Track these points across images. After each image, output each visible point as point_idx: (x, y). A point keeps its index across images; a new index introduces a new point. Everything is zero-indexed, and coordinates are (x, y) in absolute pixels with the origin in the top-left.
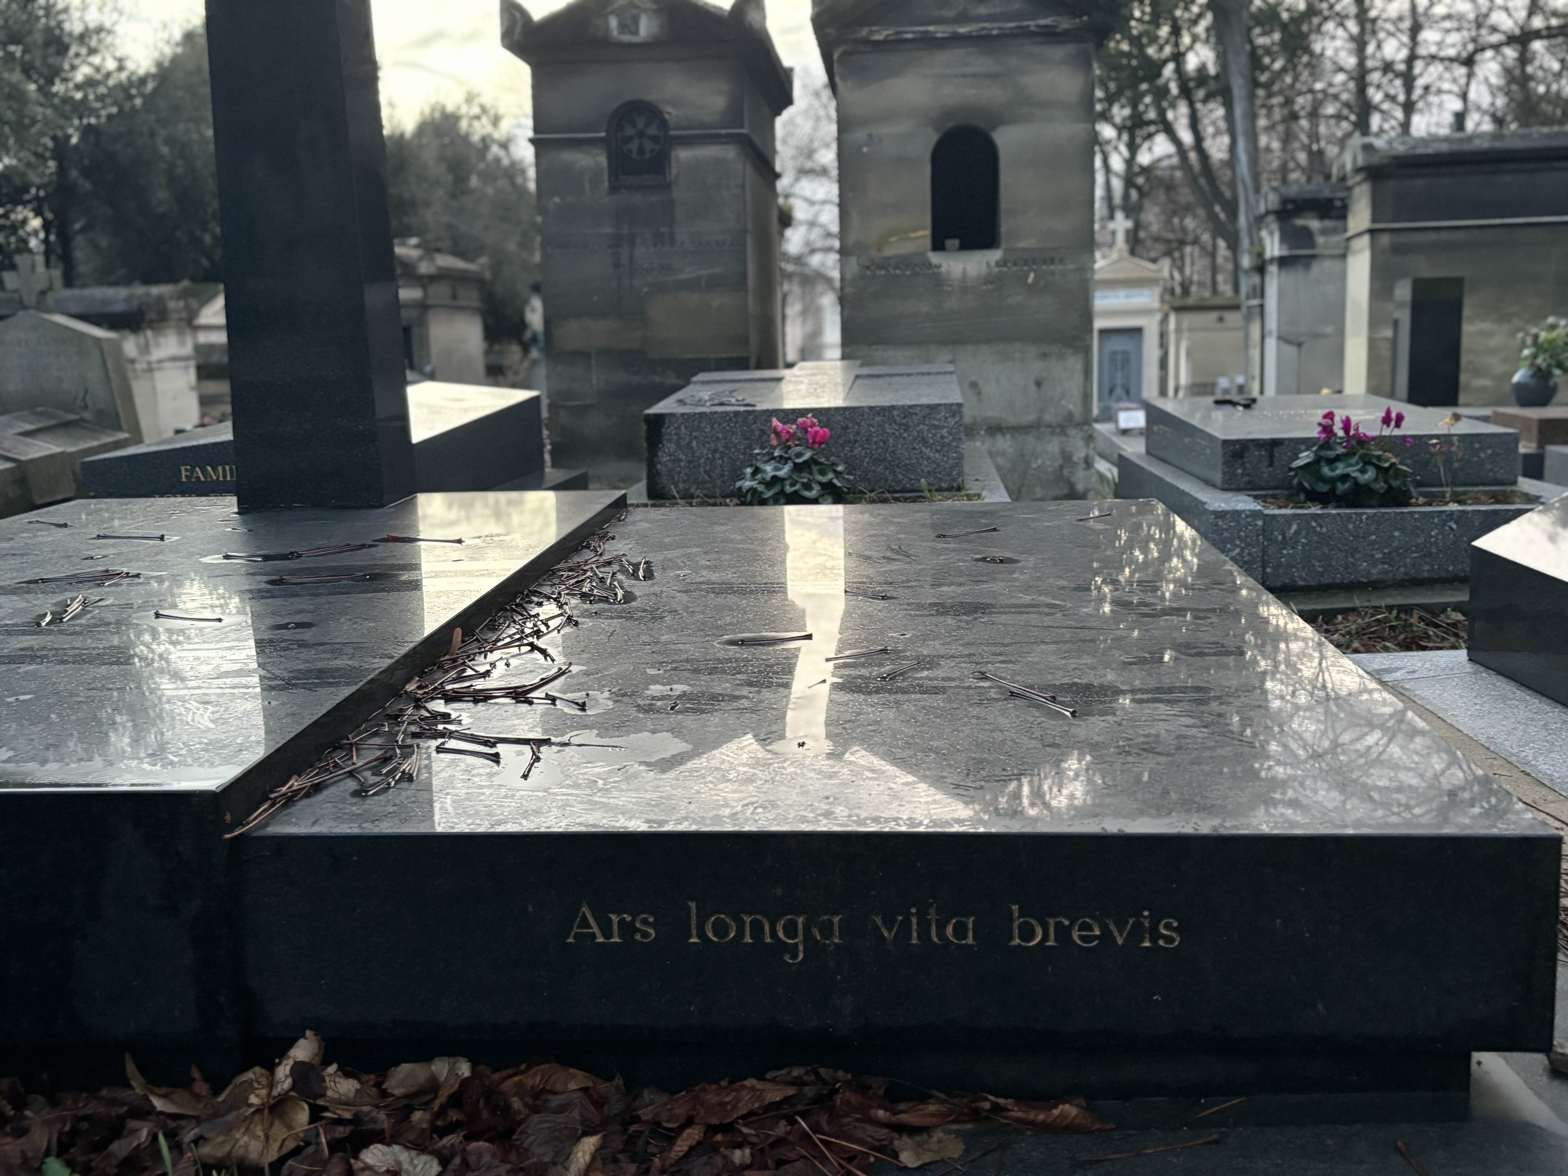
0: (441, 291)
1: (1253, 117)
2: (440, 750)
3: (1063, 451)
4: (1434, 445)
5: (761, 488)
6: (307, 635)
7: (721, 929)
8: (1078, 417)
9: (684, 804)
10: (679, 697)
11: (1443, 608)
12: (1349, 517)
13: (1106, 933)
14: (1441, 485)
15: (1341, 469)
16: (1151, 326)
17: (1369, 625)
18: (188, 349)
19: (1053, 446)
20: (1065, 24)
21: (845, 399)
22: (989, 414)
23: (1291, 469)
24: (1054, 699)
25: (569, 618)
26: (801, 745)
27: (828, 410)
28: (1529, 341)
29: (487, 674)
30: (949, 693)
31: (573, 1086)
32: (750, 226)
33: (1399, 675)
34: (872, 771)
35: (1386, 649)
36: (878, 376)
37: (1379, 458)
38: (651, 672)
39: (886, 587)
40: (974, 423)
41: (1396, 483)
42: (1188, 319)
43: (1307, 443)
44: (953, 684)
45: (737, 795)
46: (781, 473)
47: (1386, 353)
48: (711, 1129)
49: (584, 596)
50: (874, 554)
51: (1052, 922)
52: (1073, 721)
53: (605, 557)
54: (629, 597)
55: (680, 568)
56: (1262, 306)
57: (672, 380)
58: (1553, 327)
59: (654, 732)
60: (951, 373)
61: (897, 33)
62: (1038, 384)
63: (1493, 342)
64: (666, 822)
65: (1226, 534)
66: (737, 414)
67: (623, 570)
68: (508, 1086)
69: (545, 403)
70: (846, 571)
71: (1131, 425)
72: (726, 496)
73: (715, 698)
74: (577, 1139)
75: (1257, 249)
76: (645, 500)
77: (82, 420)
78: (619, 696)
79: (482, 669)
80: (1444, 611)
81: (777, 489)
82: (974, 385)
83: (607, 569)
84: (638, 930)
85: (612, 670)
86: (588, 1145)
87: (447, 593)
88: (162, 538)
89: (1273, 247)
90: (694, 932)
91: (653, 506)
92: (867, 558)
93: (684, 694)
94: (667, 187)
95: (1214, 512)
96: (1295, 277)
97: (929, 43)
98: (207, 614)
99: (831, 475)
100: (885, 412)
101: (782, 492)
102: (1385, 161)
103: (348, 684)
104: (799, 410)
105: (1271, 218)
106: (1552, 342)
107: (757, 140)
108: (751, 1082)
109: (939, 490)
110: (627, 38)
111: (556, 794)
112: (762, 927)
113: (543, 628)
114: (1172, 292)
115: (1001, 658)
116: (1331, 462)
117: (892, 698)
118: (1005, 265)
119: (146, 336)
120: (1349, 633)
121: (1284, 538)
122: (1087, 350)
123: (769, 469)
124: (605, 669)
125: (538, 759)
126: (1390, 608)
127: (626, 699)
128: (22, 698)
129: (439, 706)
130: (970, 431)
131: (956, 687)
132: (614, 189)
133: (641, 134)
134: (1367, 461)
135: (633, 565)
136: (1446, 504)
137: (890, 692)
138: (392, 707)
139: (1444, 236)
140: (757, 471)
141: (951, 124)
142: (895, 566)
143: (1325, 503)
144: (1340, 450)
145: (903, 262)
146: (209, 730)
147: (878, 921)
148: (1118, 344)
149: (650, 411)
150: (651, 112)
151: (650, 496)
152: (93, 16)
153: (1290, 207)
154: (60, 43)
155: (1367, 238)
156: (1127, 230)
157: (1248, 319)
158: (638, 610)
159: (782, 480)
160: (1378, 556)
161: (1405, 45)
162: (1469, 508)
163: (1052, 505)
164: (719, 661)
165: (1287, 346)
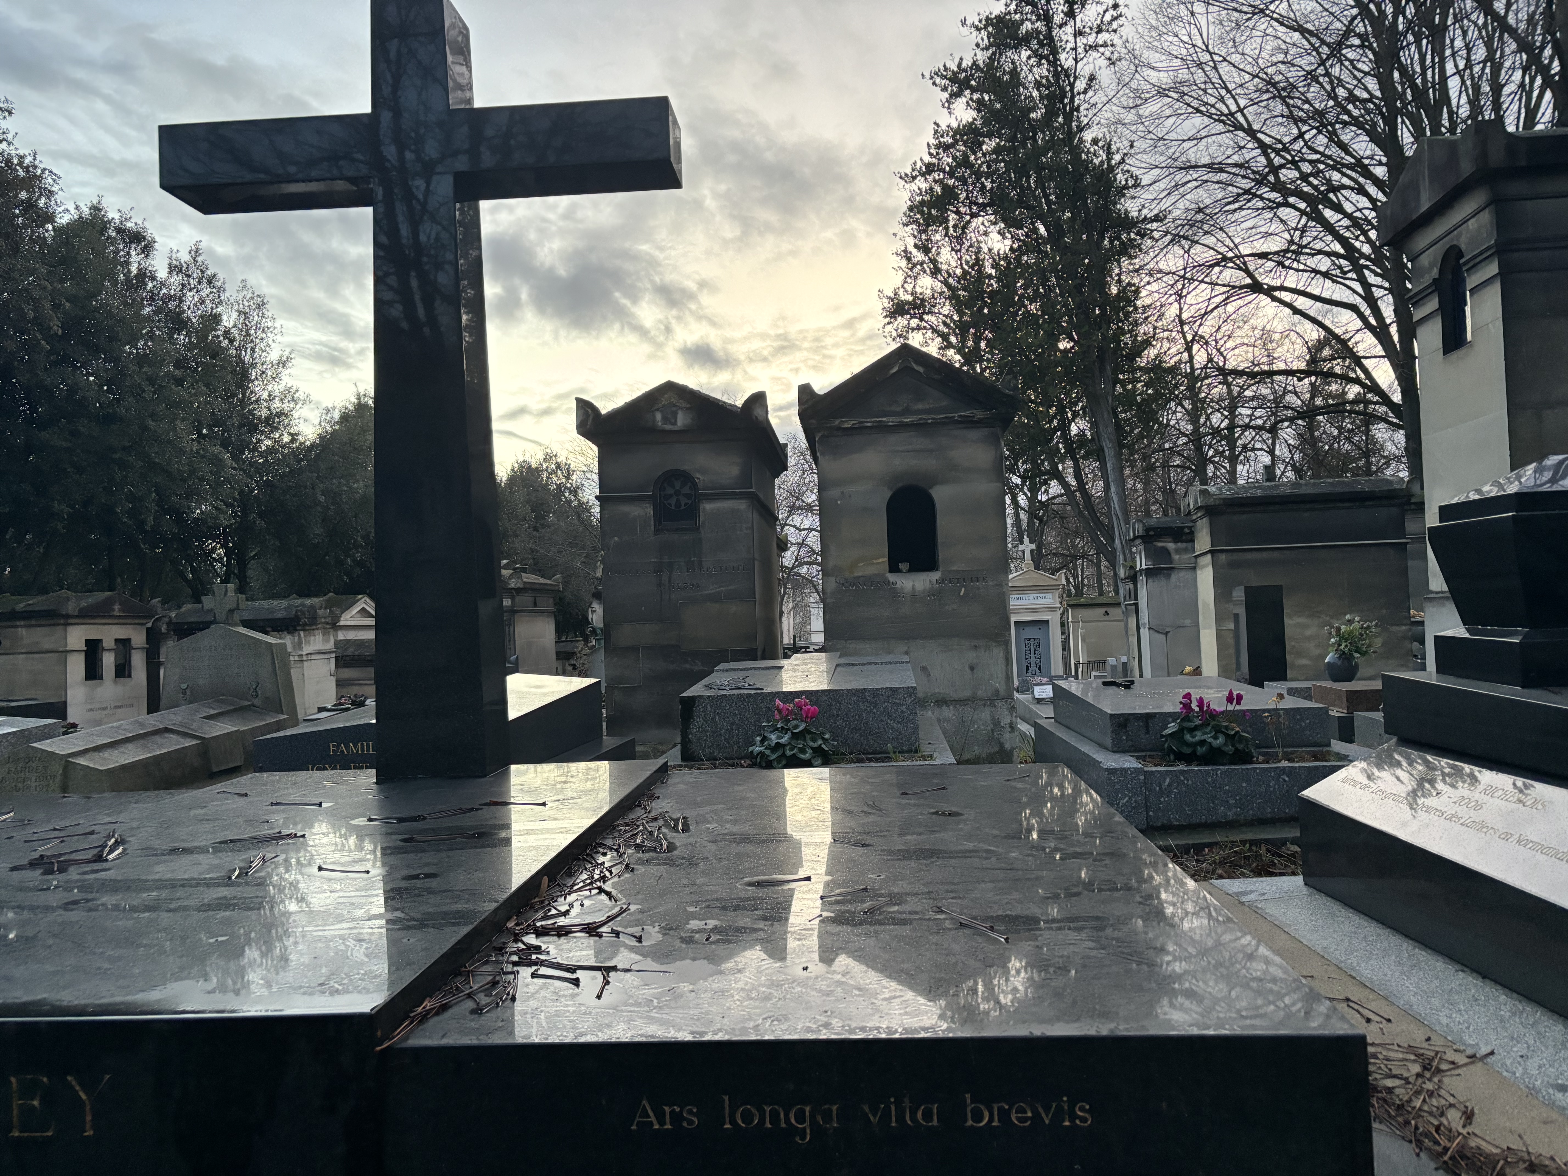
0: (525, 600)
1: (1121, 469)
2: (534, 975)
3: (993, 718)
4: (1267, 717)
5: (768, 752)
6: (433, 883)
7: (747, 1117)
8: (1003, 690)
9: (718, 1019)
10: (712, 930)
11: (1284, 842)
12: (1208, 772)
13: (1036, 1115)
14: (1274, 747)
15: (1199, 736)
16: (1054, 619)
17: (1229, 856)
18: (330, 645)
19: (985, 714)
20: (979, 414)
21: (829, 683)
22: (937, 690)
23: (1162, 736)
24: (992, 928)
25: (627, 866)
26: (805, 969)
27: (816, 692)
28: (1334, 632)
29: (566, 913)
30: (915, 923)
32: (756, 556)
33: (1253, 896)
34: (859, 989)
35: (1244, 875)
36: (853, 665)
37: (1226, 727)
38: (691, 909)
39: (864, 836)
40: (925, 698)
41: (1240, 747)
42: (1083, 613)
43: (1173, 716)
44: (917, 917)
45: (758, 1011)
46: (782, 741)
47: (1231, 641)
49: (638, 847)
50: (856, 809)
51: (996, 1107)
52: (1007, 946)
53: (653, 814)
54: (671, 847)
55: (709, 823)
56: (1136, 605)
57: (699, 667)
58: (1350, 622)
59: (694, 959)
60: (907, 662)
61: (860, 423)
62: (972, 668)
63: (1309, 632)
64: (706, 1033)
65: (1117, 786)
66: (749, 695)
67: (666, 824)
69: (604, 685)
70: (833, 824)
71: (1044, 696)
72: (742, 758)
73: (740, 930)
75: (1129, 564)
76: (680, 762)
77: (253, 705)
78: (666, 930)
79: (563, 909)
80: (1284, 844)
81: (779, 753)
82: (924, 669)
83: (654, 824)
84: (686, 1119)
85: (661, 909)
87: (536, 848)
88: (320, 805)
89: (1142, 563)
90: (727, 1120)
91: (686, 767)
92: (850, 812)
93: (716, 927)
94: (697, 529)
95: (1107, 770)
96: (1158, 584)
97: (884, 429)
98: (358, 868)
99: (820, 742)
100: (859, 694)
101: (784, 755)
102: (1217, 502)
103: (465, 924)
104: (796, 692)
105: (1138, 541)
106: (1350, 633)
107: (761, 495)
109: (902, 752)
110: (668, 427)
111: (622, 1011)
112: (779, 1114)
113: (607, 874)
114: (1069, 595)
115: (952, 895)
116: (1192, 730)
117: (872, 929)
118: (943, 582)
119: (299, 635)
120: (1214, 862)
121: (1161, 788)
122: (1007, 643)
123: (773, 737)
124: (655, 907)
125: (608, 983)
126: (1243, 842)
127: (672, 932)
128: (220, 939)
129: (531, 939)
130: (923, 703)
131: (920, 919)
132: (657, 531)
133: (677, 493)
134: (1218, 730)
135: (674, 820)
136: (1279, 761)
137: (871, 924)
138: (497, 942)
139: (1265, 555)
140: (764, 739)
141: (900, 485)
142: (871, 818)
143: (1189, 763)
144: (1198, 722)
145: (869, 581)
146: (362, 964)
147: (866, 1108)
148: (1030, 633)
149: (684, 695)
150: (686, 477)
151: (683, 759)
152: (276, 405)
153: (1152, 533)
154: (251, 425)
155: (1209, 556)
156: (1032, 551)
157: (1126, 614)
158: (678, 857)
159: (784, 746)
160: (1232, 802)
161: (1226, 417)
162: (1297, 765)
163: (986, 768)
164: (742, 900)
165: (1157, 635)
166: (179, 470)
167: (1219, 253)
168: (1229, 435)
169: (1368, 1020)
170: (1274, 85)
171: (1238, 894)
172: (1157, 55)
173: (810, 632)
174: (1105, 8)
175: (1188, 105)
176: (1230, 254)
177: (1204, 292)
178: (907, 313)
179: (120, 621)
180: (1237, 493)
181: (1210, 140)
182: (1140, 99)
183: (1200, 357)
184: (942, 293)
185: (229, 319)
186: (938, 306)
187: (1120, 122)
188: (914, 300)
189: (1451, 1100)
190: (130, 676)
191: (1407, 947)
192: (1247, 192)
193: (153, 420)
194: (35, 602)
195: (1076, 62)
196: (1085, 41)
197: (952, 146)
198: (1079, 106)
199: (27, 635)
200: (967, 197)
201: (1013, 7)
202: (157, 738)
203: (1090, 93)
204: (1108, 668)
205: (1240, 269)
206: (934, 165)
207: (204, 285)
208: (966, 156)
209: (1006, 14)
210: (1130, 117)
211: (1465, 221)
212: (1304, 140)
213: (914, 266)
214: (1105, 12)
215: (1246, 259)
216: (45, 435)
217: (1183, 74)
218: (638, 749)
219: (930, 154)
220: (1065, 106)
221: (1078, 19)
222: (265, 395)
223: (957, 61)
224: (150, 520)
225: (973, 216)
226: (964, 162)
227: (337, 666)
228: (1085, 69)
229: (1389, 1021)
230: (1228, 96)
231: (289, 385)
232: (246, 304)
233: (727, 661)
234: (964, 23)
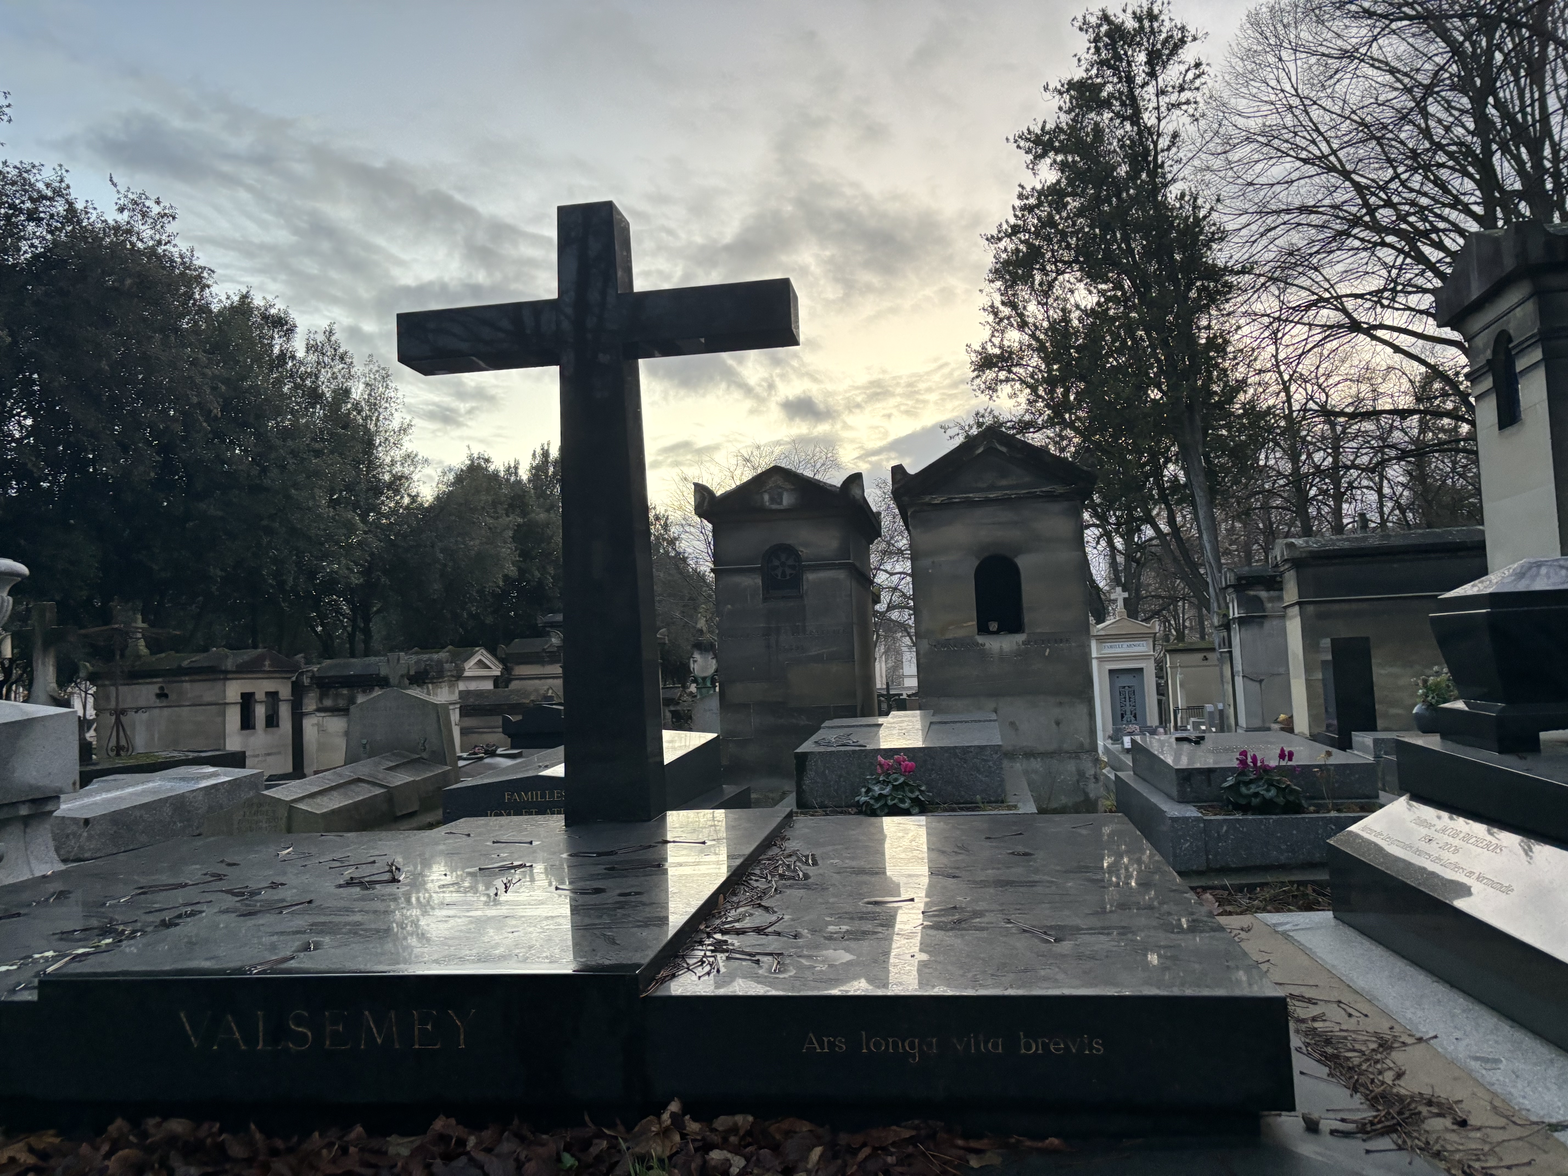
2: (728, 958)
3: (1078, 770)
4: (1316, 772)
5: (872, 802)
6: (643, 899)
7: (877, 1045)
8: (1087, 746)
10: (845, 932)
12: (1261, 820)
13: (1067, 1048)
14: (1324, 799)
15: (1253, 789)
16: (1149, 665)
17: (1278, 894)
18: (456, 696)
19: (1071, 766)
20: (1060, 489)
21: (924, 742)
22: (1025, 744)
23: (1222, 789)
24: (1046, 933)
25: (776, 889)
26: (913, 956)
27: (913, 748)
28: (1422, 683)
29: (739, 920)
30: (990, 930)
31: (805, 1129)
33: (1288, 926)
35: (1290, 911)
36: (945, 723)
37: (1279, 781)
38: (828, 919)
39: (955, 870)
40: (1012, 753)
41: (1291, 798)
42: (1180, 659)
43: (1231, 770)
44: (992, 925)
46: (884, 792)
47: (1319, 689)
48: (875, 1149)
49: (781, 876)
50: (948, 850)
51: (1040, 1041)
52: (1055, 944)
53: (787, 852)
54: (806, 877)
55: (832, 859)
56: (1230, 652)
57: (803, 721)
58: (1438, 674)
59: (835, 950)
60: (995, 720)
61: (948, 499)
62: (1058, 723)
65: (1180, 833)
66: (854, 752)
67: (800, 860)
68: (773, 1129)
70: (928, 859)
72: (848, 807)
73: (865, 933)
74: (810, 1149)
75: (1223, 611)
76: (798, 810)
77: (422, 758)
78: (812, 932)
79: (736, 917)
81: (882, 803)
82: (1012, 724)
83: (790, 859)
84: (837, 1046)
85: (806, 918)
86: (817, 1151)
87: (708, 875)
88: (531, 843)
89: (1234, 612)
90: (864, 1047)
91: (802, 813)
92: (943, 852)
93: (848, 931)
94: (802, 597)
95: (1171, 818)
96: (1250, 633)
97: (971, 504)
99: (917, 793)
100: (950, 751)
101: (886, 804)
102: (1304, 555)
104: (894, 748)
105: (1230, 590)
106: (1437, 684)
107: (858, 564)
108: (894, 1127)
109: (990, 802)
110: (774, 507)
112: (898, 1044)
113: (764, 895)
115: (1019, 911)
116: (1247, 784)
117: (960, 933)
118: (1029, 643)
120: (1265, 899)
121: (1219, 835)
123: (877, 789)
124: (802, 917)
126: (1292, 883)
127: (817, 933)
129: (718, 936)
130: (1009, 758)
131: (994, 927)
132: (765, 599)
133: (783, 565)
134: (1270, 784)
135: (804, 856)
136: (1329, 812)
137: (958, 929)
138: (696, 937)
139: (1354, 606)
140: (869, 790)
141: (987, 554)
142: (960, 857)
143: (1245, 812)
144: (1252, 777)
145: (959, 642)
147: (955, 1041)
148: (1125, 681)
149: (798, 750)
150: (790, 550)
151: (799, 806)
152: (398, 469)
153: (1244, 582)
154: (377, 489)
155: (1297, 608)
156: (1125, 599)
157: (1221, 661)
158: (813, 884)
159: (886, 796)
160: (1283, 847)
161: (1329, 454)
162: (1343, 815)
163: (1057, 818)
164: (864, 913)
165: (1250, 682)
166: (317, 535)
167: (1314, 293)
168: (1335, 472)
169: (1350, 1015)
170: (1366, 126)
171: (1275, 925)
172: (1244, 101)
173: (903, 676)
174: (1187, 67)
175: (1278, 150)
176: (1327, 295)
177: (1299, 332)
178: (995, 365)
179: (269, 675)
180: (1325, 546)
181: (1302, 182)
182: (1229, 145)
183: (1299, 397)
184: (1030, 345)
185: (358, 391)
186: (1026, 358)
187: (1208, 168)
188: (1002, 353)
189: (1392, 1065)
190: (278, 726)
191: (1400, 965)
192: (1340, 233)
193: (296, 489)
194: (197, 659)
195: (1159, 120)
196: (1167, 100)
197: (1038, 206)
198: (1163, 163)
199: (192, 689)
200: (1053, 256)
201: (1094, 72)
202: (353, 787)
203: (1174, 150)
204: (1206, 715)
205: (1337, 309)
206: (1019, 226)
207: (337, 362)
208: (1050, 215)
209: (1087, 79)
210: (1218, 163)
211: (1511, 310)
212: (1400, 180)
213: (1001, 320)
214: (1187, 71)
215: (1344, 299)
216: (202, 506)
217: (1273, 120)
218: (753, 796)
219: (1016, 216)
220: (1149, 163)
221: (1160, 79)
222: (388, 460)
223: (1040, 125)
224: (290, 582)
225: (1059, 272)
226: (1050, 222)
227: (461, 715)
228: (1168, 127)
229: (1366, 1016)
230: (1320, 138)
231: (409, 451)
232: (372, 376)
233: (831, 719)
234: (1046, 88)
